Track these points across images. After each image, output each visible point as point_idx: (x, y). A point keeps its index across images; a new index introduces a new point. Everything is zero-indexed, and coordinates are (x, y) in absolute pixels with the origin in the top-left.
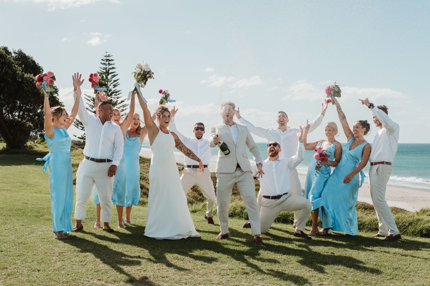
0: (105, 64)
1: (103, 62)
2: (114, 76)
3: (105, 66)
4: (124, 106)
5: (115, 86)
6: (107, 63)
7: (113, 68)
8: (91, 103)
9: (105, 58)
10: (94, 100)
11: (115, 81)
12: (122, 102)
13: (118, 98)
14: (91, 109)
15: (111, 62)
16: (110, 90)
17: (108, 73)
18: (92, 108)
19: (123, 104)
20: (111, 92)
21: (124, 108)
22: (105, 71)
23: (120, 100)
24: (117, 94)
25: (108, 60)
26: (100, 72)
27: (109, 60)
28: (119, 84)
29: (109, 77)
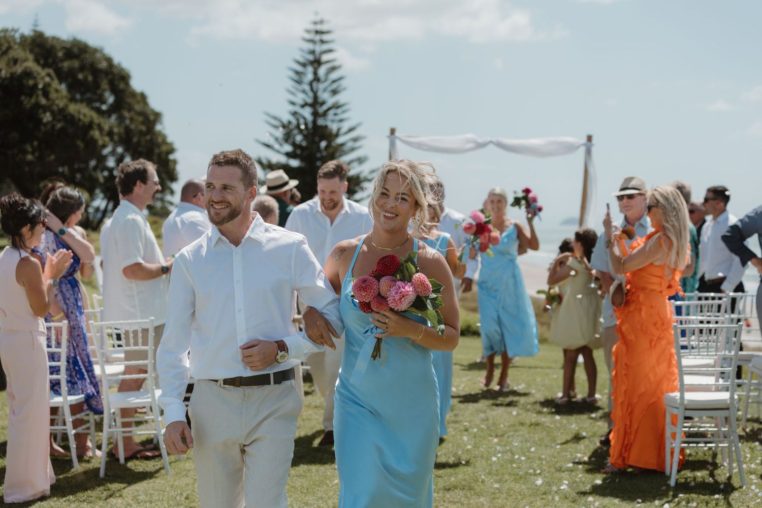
0: (312, 41)
1: (308, 36)
2: (333, 69)
3: (310, 46)
4: (355, 140)
5: (335, 92)
6: (317, 38)
7: (330, 51)
8: (280, 133)
9: (312, 27)
10: (284, 126)
11: (334, 81)
12: (351, 130)
13: (341, 121)
14: (277, 146)
15: (325, 37)
16: (323, 103)
17: (317, 63)
18: (281, 145)
19: (353, 134)
20: (325, 107)
21: (357, 144)
22: (311, 57)
23: (345, 126)
24: (339, 111)
25: (319, 34)
26: (302, 60)
27: (322, 33)
28: (345, 89)
29: (322, 71)
